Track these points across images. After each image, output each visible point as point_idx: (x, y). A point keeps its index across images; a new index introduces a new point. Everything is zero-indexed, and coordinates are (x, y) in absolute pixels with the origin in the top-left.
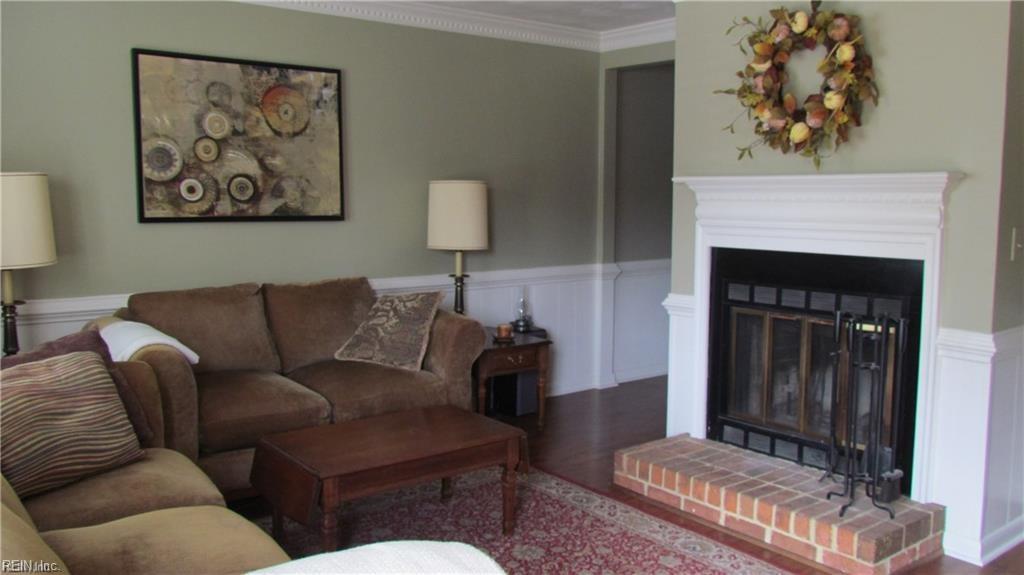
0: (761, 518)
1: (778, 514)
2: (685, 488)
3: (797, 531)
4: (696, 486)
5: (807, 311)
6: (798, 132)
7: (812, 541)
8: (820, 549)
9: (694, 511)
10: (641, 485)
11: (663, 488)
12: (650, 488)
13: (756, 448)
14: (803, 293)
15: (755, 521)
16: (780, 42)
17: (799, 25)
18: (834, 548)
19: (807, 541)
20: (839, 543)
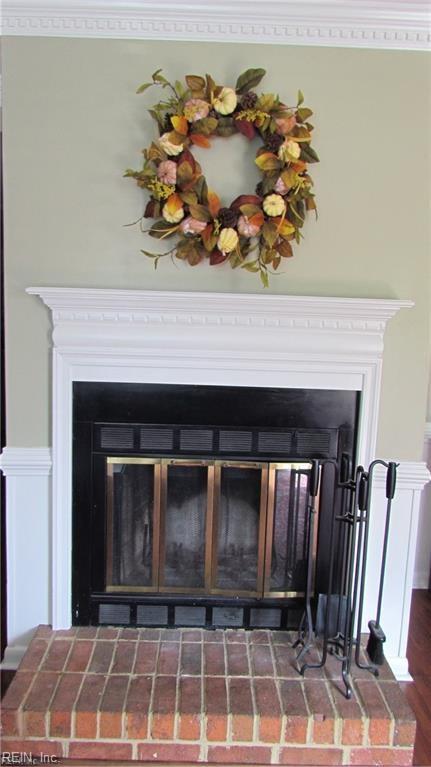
0: (263, 737)
1: (289, 725)
2: (138, 729)
3: (316, 739)
4: (157, 723)
5: (215, 453)
6: (228, 240)
7: (337, 745)
8: (347, 750)
9: (155, 755)
10: (57, 746)
11: (98, 739)
12: (73, 746)
13: (150, 623)
14: (210, 434)
15: (256, 743)
16: (199, 121)
17: (228, 104)
18: (366, 743)
19: (332, 747)
20: (371, 736)
